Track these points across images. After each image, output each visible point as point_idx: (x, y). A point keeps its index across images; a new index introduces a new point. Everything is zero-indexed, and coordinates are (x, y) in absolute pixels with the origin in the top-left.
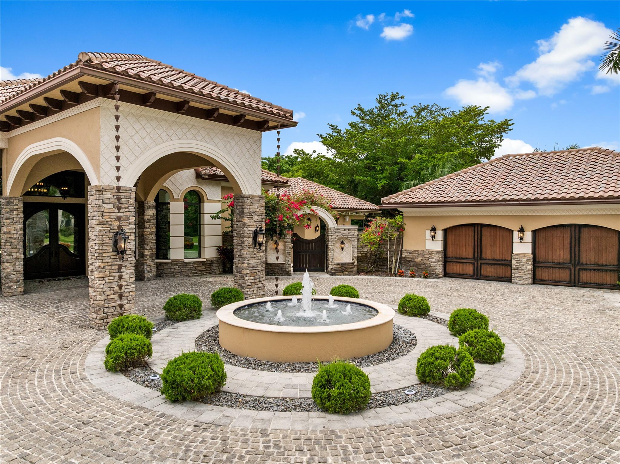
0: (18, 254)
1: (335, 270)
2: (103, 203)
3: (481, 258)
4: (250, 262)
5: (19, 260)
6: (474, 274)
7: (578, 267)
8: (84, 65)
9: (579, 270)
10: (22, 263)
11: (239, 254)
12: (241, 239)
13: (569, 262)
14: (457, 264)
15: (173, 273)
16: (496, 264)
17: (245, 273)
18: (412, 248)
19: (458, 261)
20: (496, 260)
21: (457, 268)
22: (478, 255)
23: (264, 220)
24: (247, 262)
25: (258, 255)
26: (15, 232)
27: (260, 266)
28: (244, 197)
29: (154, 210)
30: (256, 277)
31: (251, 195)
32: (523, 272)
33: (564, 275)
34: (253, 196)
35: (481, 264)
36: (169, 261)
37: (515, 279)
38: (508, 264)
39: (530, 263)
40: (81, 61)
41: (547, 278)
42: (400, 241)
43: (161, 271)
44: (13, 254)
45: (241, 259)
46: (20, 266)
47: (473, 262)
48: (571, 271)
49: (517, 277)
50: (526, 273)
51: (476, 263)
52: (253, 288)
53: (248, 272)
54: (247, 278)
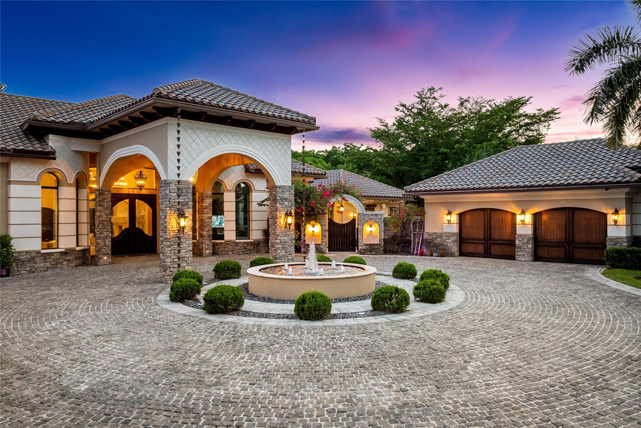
0: (107, 233)
1: (364, 250)
2: (170, 193)
3: (490, 239)
4: (282, 238)
5: (108, 238)
6: (485, 254)
7: (572, 246)
8: (157, 97)
9: (573, 247)
10: (110, 240)
11: (273, 232)
12: (275, 220)
13: (564, 241)
14: (470, 244)
15: (227, 251)
16: (503, 244)
17: (277, 247)
18: (432, 231)
19: (471, 241)
20: (503, 240)
21: (471, 248)
22: (487, 236)
23: (293, 205)
24: (280, 238)
25: (288, 233)
26: (105, 216)
27: (290, 242)
28: (276, 187)
29: (211, 199)
30: (287, 251)
31: (283, 186)
32: (525, 250)
33: (560, 252)
34: (284, 186)
35: (491, 244)
36: (223, 241)
37: (518, 256)
38: (512, 243)
39: (531, 242)
40: (154, 94)
41: (546, 256)
42: (422, 224)
43: (217, 249)
44: (104, 233)
45: (274, 236)
46: (108, 242)
47: (484, 242)
48: (566, 249)
49: (520, 255)
50: (527, 251)
51: (486, 244)
52: (284, 259)
53: (280, 246)
54: (280, 251)
